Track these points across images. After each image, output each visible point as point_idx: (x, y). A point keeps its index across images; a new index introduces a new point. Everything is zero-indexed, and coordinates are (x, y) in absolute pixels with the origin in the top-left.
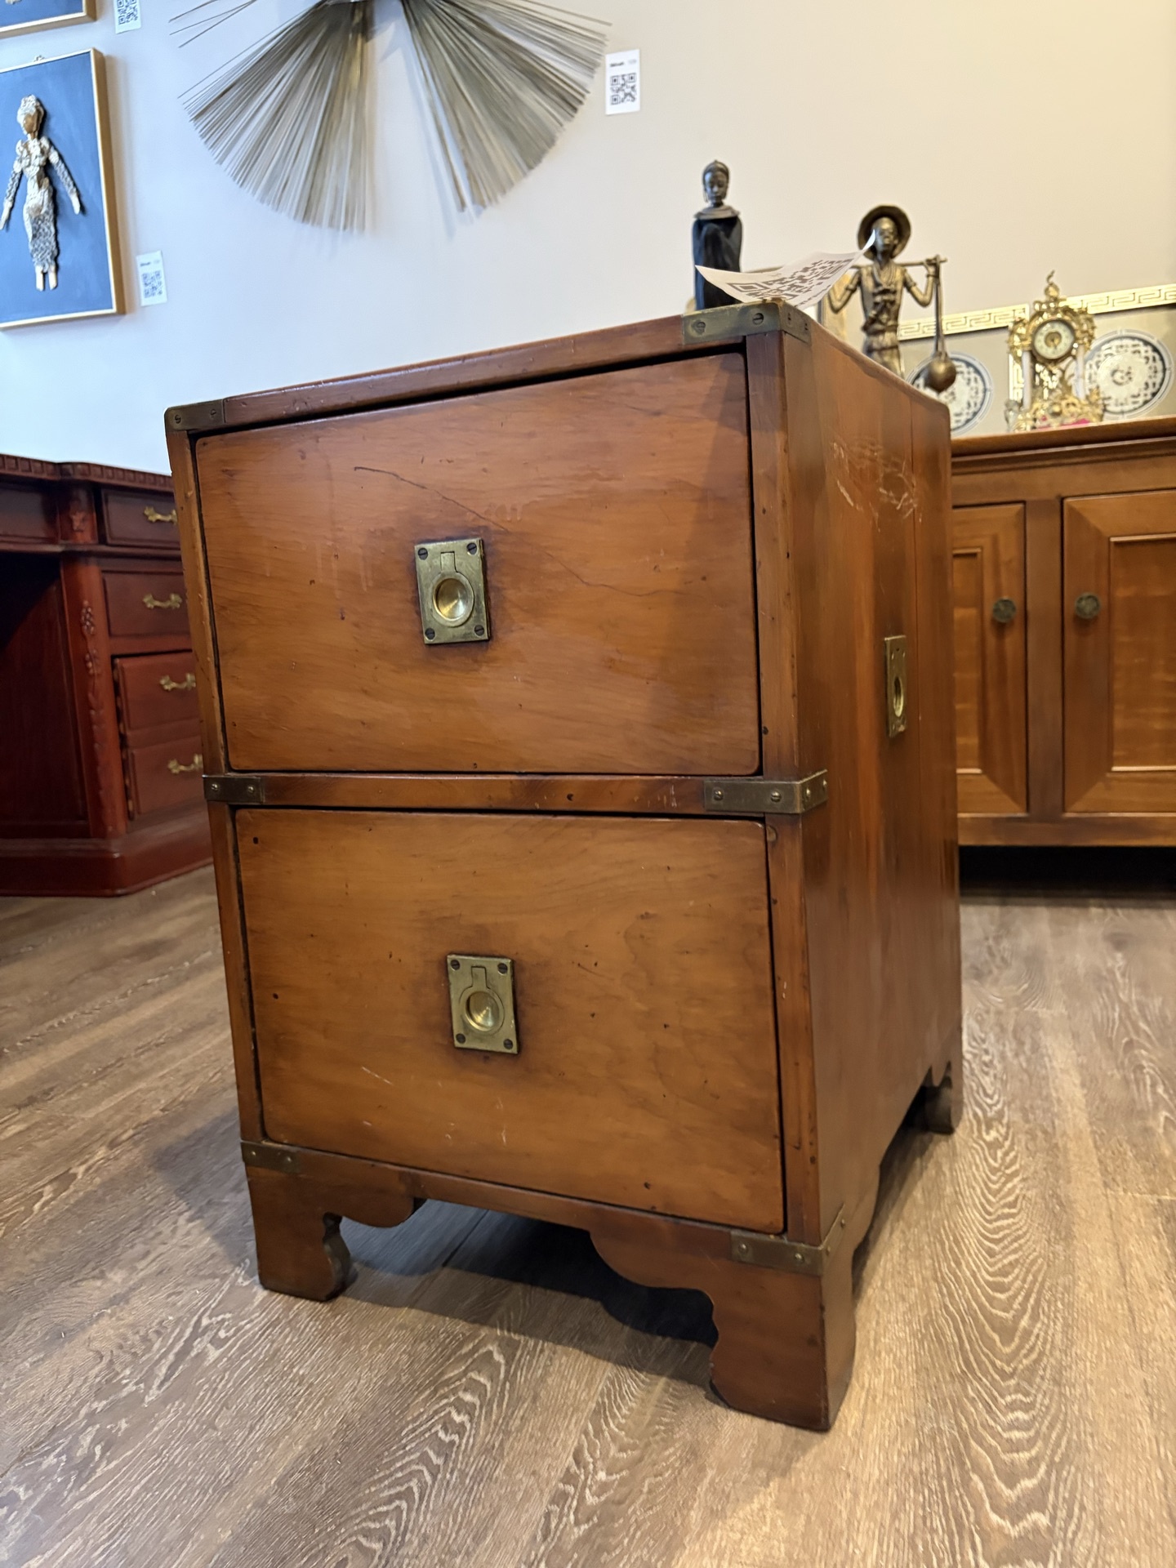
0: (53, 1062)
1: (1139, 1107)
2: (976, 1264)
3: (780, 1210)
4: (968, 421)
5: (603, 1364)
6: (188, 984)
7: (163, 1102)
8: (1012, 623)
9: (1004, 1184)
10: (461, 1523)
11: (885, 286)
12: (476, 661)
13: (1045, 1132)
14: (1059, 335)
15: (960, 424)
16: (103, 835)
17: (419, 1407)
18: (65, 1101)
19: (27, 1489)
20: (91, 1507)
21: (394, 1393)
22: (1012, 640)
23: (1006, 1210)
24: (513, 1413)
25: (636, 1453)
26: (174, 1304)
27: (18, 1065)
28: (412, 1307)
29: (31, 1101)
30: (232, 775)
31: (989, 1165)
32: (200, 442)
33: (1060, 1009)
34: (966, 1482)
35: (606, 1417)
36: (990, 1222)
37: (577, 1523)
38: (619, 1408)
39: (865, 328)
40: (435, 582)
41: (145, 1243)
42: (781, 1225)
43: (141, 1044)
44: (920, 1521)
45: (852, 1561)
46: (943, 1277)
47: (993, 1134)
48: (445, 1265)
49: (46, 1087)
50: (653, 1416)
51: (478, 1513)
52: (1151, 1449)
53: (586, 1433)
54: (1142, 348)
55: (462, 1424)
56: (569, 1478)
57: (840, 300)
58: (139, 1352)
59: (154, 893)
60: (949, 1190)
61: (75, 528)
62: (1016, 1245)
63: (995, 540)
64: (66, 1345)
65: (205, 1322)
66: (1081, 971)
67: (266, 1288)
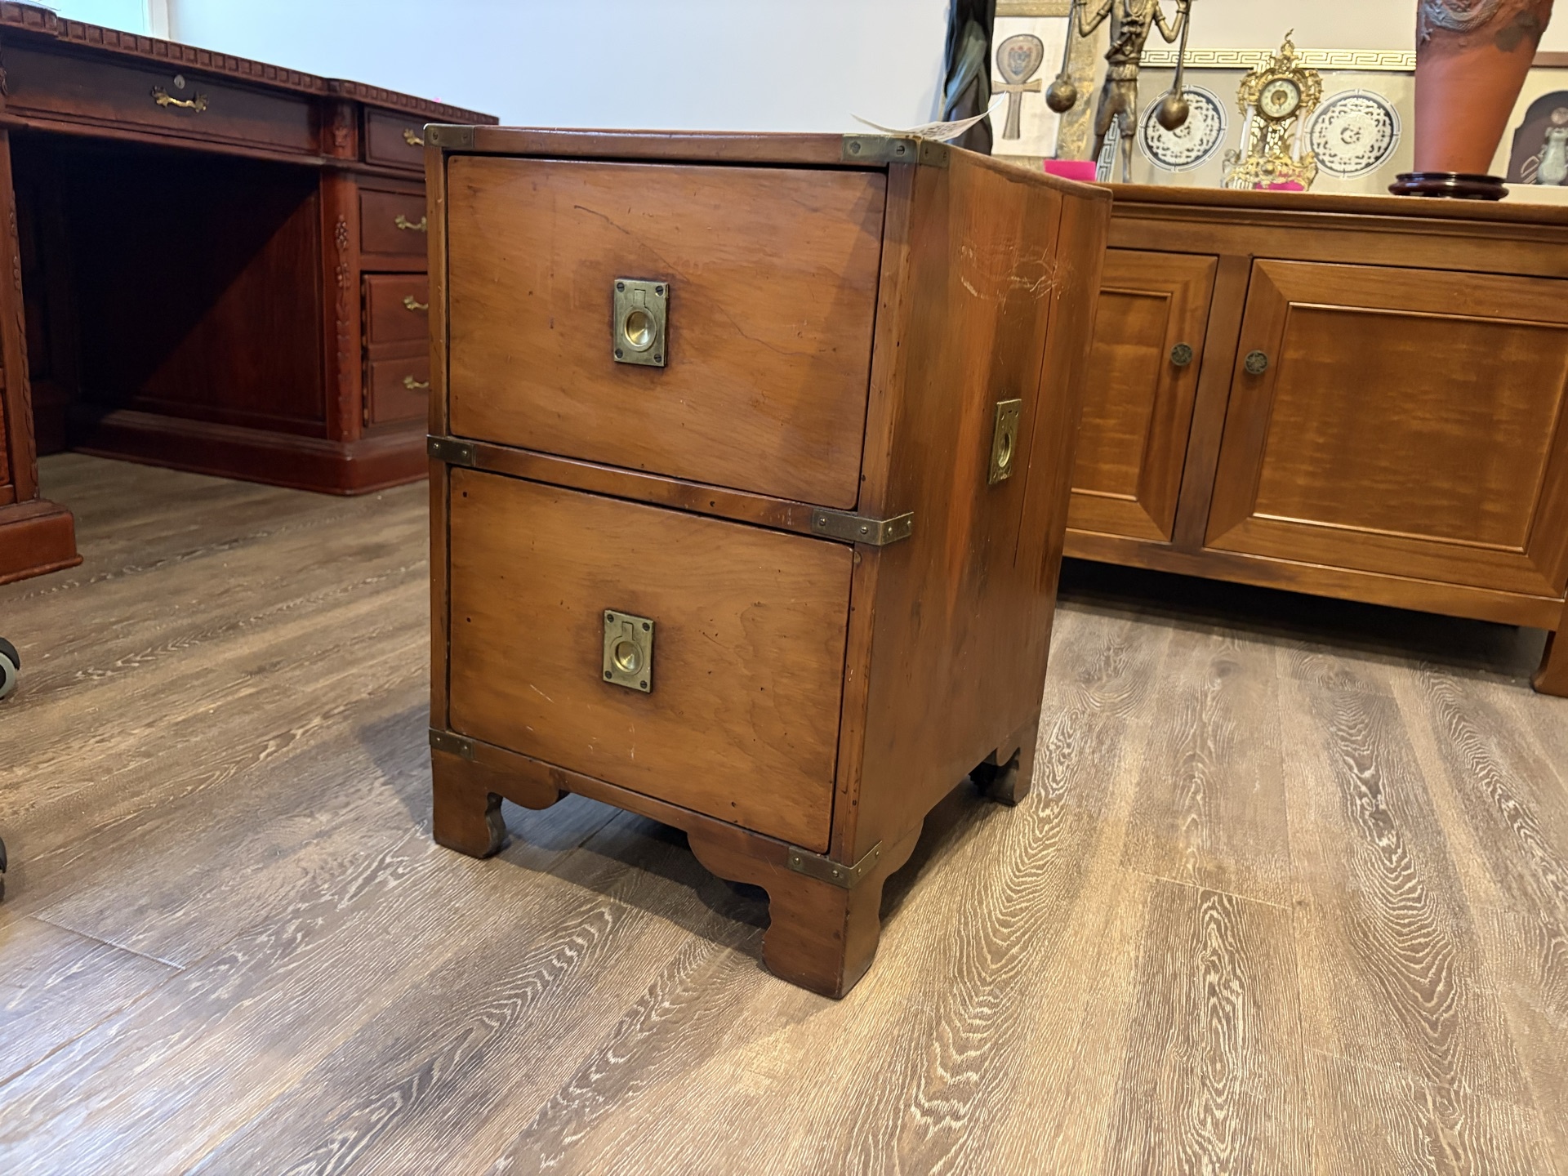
0: (281, 639)
1: (1175, 808)
2: (995, 905)
3: (827, 836)
4: (1198, 158)
5: (686, 933)
6: (402, 588)
7: (370, 687)
8: (1188, 366)
9: (1040, 851)
10: (558, 1019)
11: (1134, 18)
12: (653, 382)
13: (1090, 816)
14: (1285, 94)
15: (1189, 160)
16: (339, 438)
17: (542, 941)
18: (289, 675)
19: (244, 955)
20: (292, 972)
21: (524, 930)
22: (1185, 383)
23: (1034, 871)
24: (611, 955)
25: (695, 994)
26: (366, 844)
27: (251, 638)
28: (549, 873)
29: (261, 670)
30: (450, 438)
31: (1034, 835)
32: (451, 158)
33: (1147, 719)
34: (929, 1046)
35: (679, 968)
36: (1018, 877)
37: (641, 1030)
38: (690, 964)
39: (1108, 57)
40: (627, 313)
41: (347, 796)
42: (826, 848)
43: (356, 635)
44: (886, 1064)
45: (830, 1081)
46: (965, 911)
47: (1048, 812)
48: (581, 846)
49: (275, 660)
50: (715, 972)
51: (571, 1015)
52: (1072, 1046)
53: (662, 976)
54: (1376, 110)
55: (572, 958)
56: (642, 1002)
57: (1089, 24)
58: (336, 873)
59: (380, 498)
60: (995, 848)
61: (337, 144)
62: (1031, 896)
63: (1186, 286)
64: (281, 861)
65: (388, 860)
66: (1179, 690)
67: (438, 843)
